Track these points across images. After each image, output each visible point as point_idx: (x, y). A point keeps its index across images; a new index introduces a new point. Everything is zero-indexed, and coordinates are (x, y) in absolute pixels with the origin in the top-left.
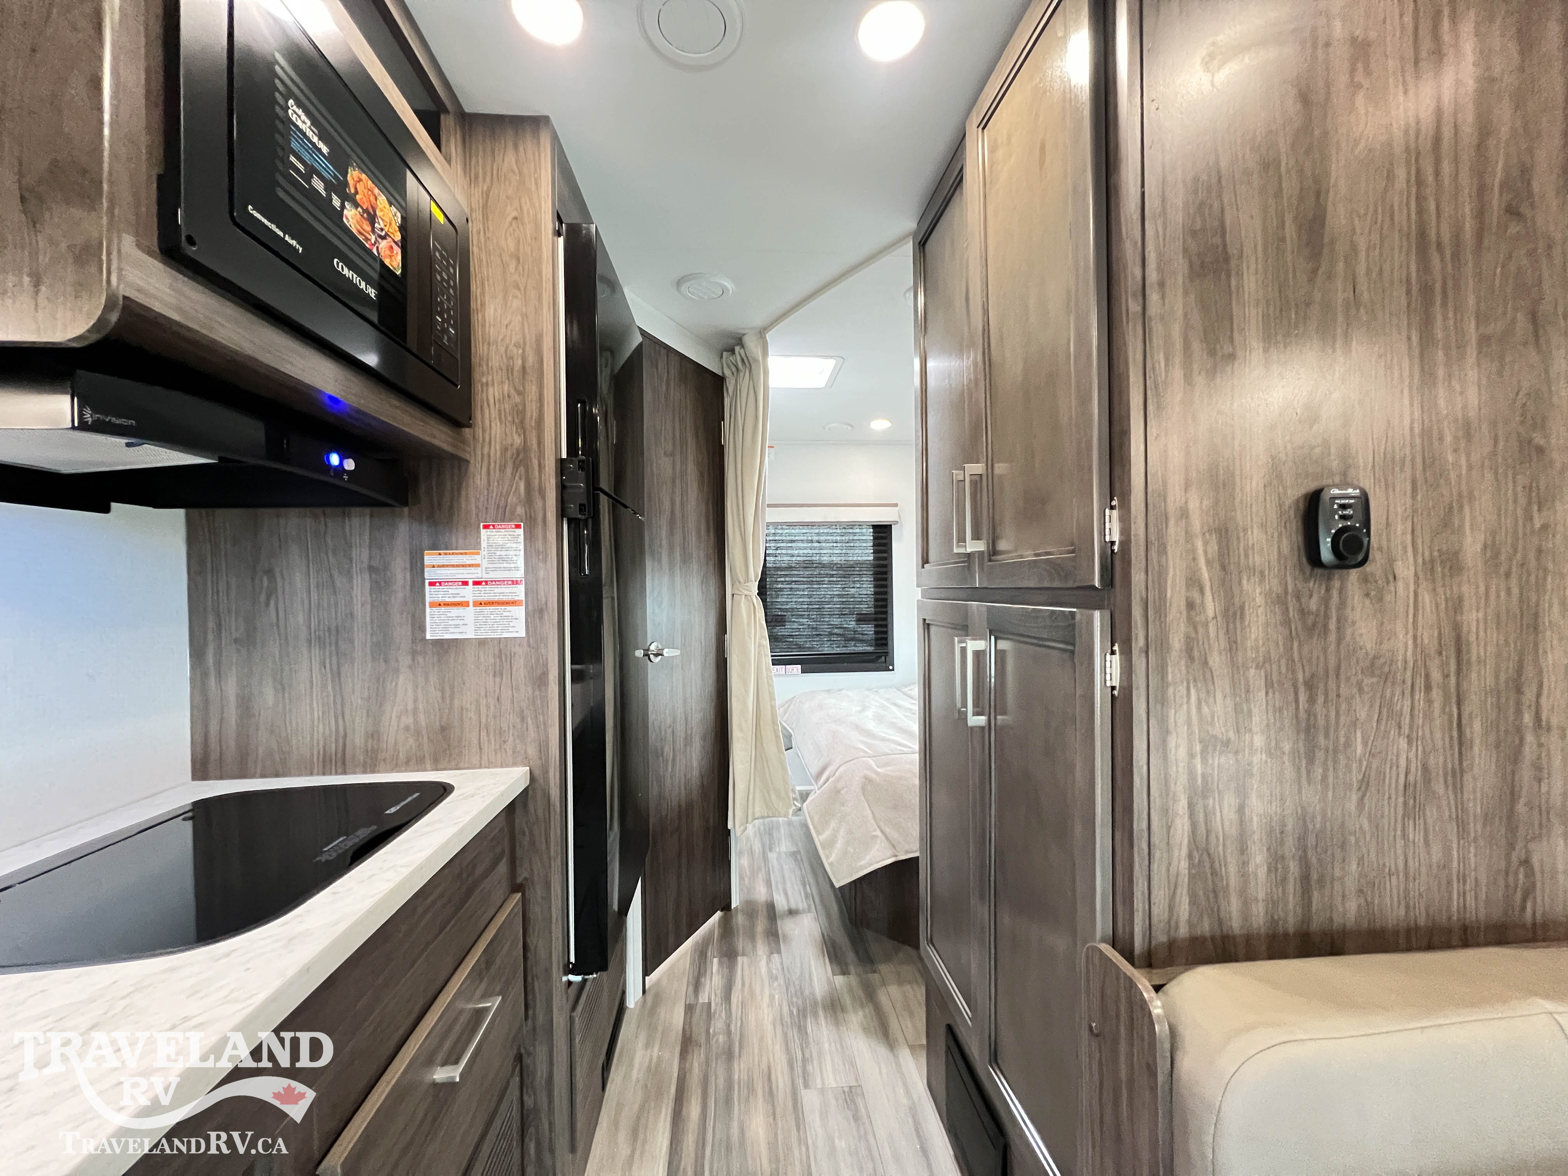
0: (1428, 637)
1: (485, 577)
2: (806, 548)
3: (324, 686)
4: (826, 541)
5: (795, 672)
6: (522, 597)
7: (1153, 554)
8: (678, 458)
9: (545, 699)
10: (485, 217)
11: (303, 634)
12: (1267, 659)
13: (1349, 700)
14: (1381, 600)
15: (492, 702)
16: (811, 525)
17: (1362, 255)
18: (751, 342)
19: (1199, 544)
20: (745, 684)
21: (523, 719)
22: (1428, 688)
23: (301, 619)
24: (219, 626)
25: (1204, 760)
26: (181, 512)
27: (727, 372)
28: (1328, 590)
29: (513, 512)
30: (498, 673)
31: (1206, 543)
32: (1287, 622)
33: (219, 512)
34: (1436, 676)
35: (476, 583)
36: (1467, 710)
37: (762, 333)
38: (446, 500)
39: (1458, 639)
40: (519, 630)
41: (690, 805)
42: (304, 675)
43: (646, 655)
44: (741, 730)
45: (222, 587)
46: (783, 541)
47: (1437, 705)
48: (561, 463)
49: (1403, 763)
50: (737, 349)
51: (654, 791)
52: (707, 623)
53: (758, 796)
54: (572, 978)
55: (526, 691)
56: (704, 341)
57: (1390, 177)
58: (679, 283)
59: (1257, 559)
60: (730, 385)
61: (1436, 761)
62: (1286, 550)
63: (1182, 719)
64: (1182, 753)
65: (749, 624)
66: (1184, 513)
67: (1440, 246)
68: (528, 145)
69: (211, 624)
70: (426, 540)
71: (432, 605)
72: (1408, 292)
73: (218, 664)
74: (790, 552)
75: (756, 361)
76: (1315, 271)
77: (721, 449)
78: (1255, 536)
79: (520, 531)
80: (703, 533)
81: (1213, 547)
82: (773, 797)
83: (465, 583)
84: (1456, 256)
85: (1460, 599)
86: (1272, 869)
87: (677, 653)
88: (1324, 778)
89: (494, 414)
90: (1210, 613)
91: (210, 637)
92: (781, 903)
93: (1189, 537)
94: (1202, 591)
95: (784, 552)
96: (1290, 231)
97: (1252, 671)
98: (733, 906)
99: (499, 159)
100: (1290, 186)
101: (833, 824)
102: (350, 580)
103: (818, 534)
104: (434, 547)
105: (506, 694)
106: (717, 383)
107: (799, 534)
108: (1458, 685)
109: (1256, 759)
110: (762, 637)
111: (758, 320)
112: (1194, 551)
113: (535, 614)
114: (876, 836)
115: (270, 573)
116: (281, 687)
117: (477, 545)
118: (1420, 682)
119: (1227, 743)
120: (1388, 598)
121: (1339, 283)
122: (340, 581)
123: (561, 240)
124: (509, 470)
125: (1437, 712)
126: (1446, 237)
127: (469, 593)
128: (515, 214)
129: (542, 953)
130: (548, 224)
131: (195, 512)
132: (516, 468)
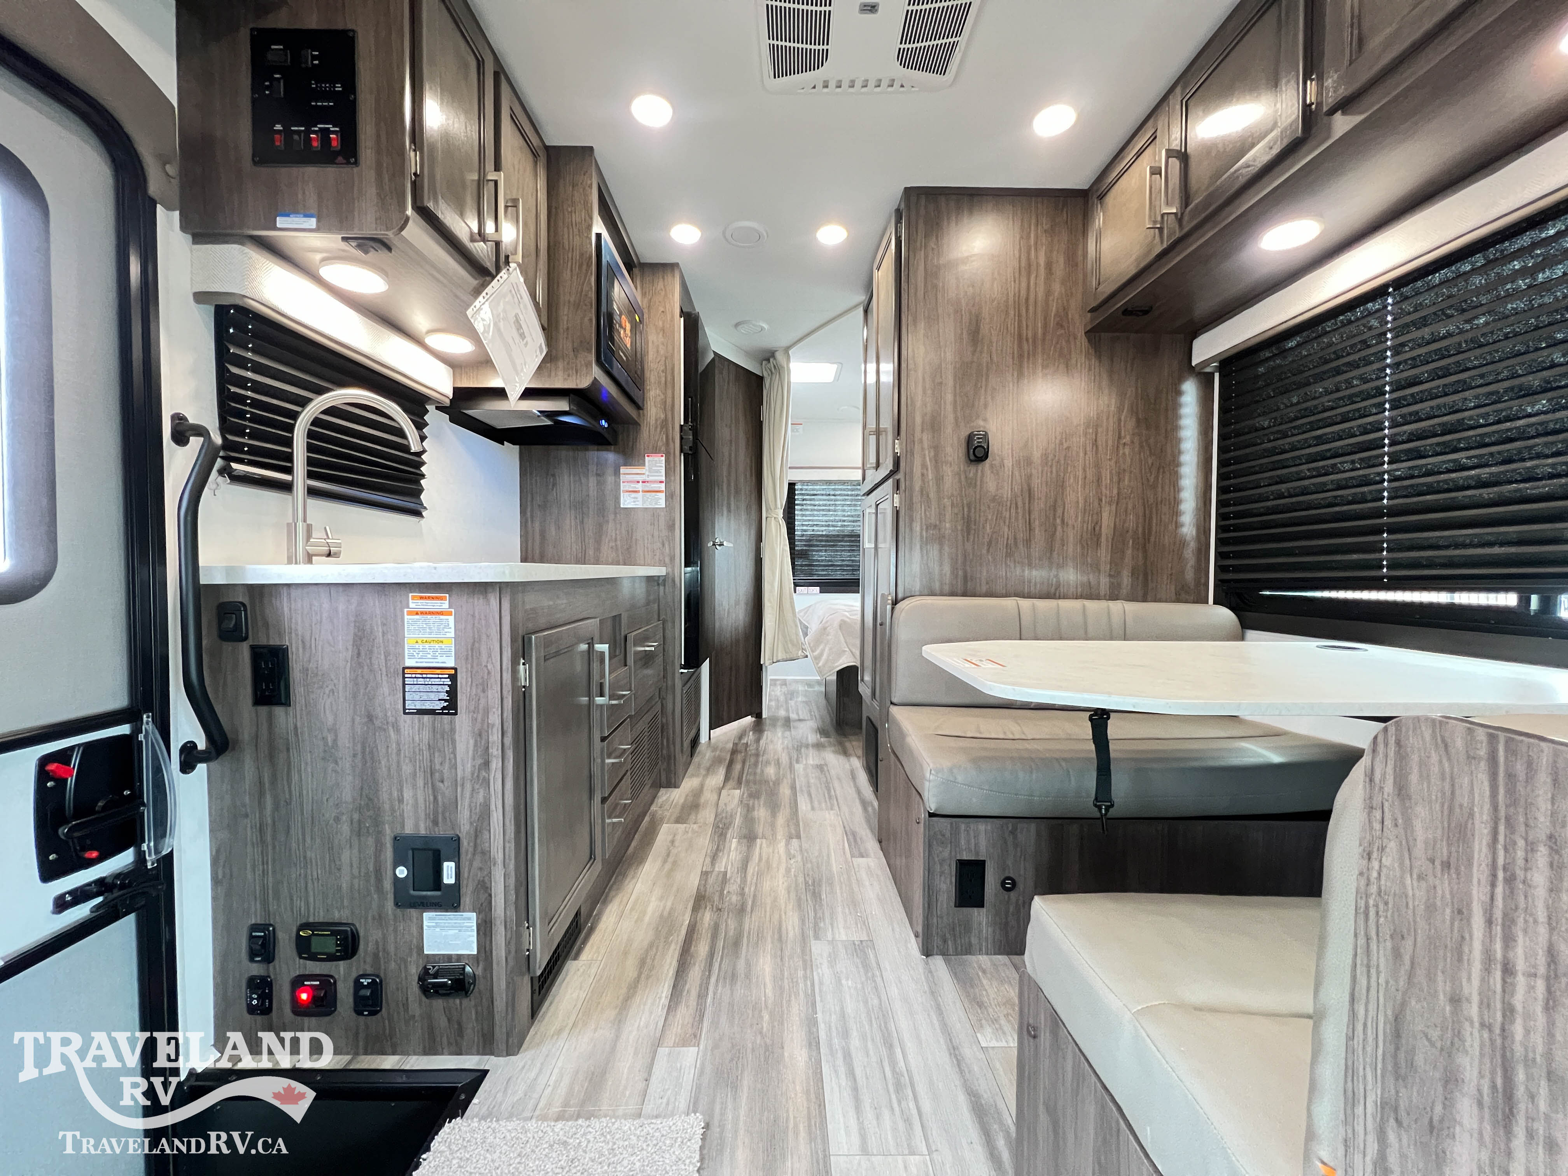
0: (1017, 488)
1: (647, 479)
2: (825, 500)
3: (576, 528)
4: (840, 495)
5: (815, 592)
6: (664, 489)
7: (908, 456)
8: (733, 428)
9: (674, 539)
10: (649, 311)
11: (568, 503)
12: (952, 495)
13: (984, 512)
14: (998, 474)
15: (650, 537)
16: (829, 482)
17: (994, 344)
18: (779, 356)
19: (927, 452)
20: (773, 573)
21: (663, 545)
22: (1017, 507)
23: (566, 497)
24: (532, 498)
25: (927, 531)
26: (518, 447)
27: (765, 374)
28: (977, 471)
29: (660, 450)
30: (652, 524)
31: (929, 452)
32: (960, 482)
33: (533, 447)
34: (1020, 504)
35: (643, 482)
36: (1032, 517)
37: (787, 349)
38: (631, 444)
39: (1030, 490)
40: (662, 504)
41: (737, 641)
42: (568, 522)
43: (714, 545)
44: (771, 602)
45: (534, 481)
46: (808, 495)
47: (1020, 514)
48: (681, 426)
49: (1006, 537)
50: (771, 360)
51: (717, 625)
52: (750, 535)
53: (780, 645)
54: (682, 671)
55: (665, 533)
56: (749, 354)
57: (1007, 313)
58: (737, 325)
59: (950, 459)
60: (767, 382)
61: (1020, 536)
62: (961, 455)
63: (918, 516)
64: (918, 529)
65: (776, 536)
66: (921, 441)
67: (1027, 340)
68: (669, 278)
69: (529, 499)
70: (621, 461)
71: (624, 491)
72: (1013, 358)
73: (532, 516)
74: (812, 502)
75: (783, 367)
76: (975, 351)
77: (761, 424)
78: (949, 450)
79: (663, 458)
80: (748, 476)
81: (932, 454)
82: (790, 645)
83: (638, 482)
84: (1034, 342)
85: (1031, 475)
86: (952, 573)
87: (731, 545)
88: (974, 541)
89: (652, 404)
90: (930, 478)
91: (529, 503)
92: (793, 716)
93: (923, 449)
94: (927, 470)
95: (808, 502)
96: (965, 336)
97: (946, 500)
98: (764, 716)
99: (655, 285)
100: (966, 318)
101: (821, 647)
102: (588, 479)
103: (834, 490)
104: (625, 465)
105: (656, 534)
106: (758, 381)
107: (819, 490)
108: (1029, 508)
109: (947, 532)
110: (785, 545)
111: (784, 342)
112: (925, 455)
113: (670, 496)
114: (845, 651)
115: (553, 475)
116: (559, 528)
117: (644, 465)
118: (1014, 506)
119: (935, 526)
120: (1001, 474)
121: (984, 355)
122: (584, 480)
123: (682, 319)
124: (659, 430)
125: (1020, 517)
126: (1030, 335)
127: (640, 487)
128: (662, 309)
129: (671, 653)
130: (677, 311)
131: (523, 447)
132: (662, 428)
